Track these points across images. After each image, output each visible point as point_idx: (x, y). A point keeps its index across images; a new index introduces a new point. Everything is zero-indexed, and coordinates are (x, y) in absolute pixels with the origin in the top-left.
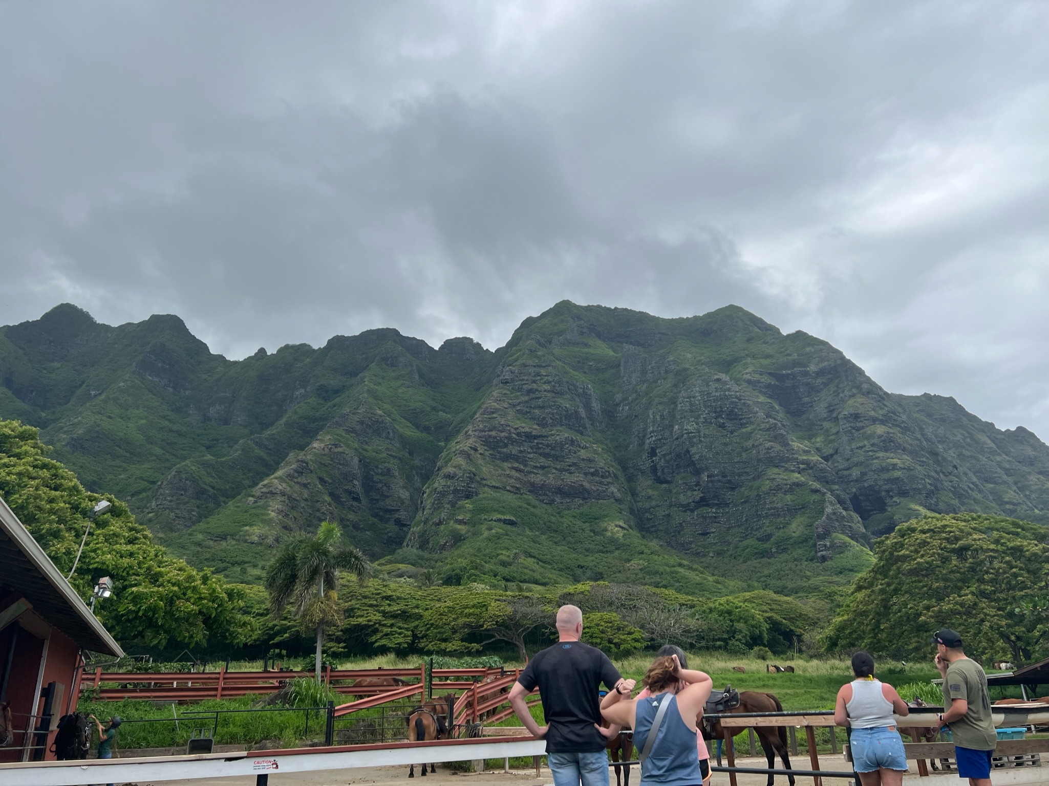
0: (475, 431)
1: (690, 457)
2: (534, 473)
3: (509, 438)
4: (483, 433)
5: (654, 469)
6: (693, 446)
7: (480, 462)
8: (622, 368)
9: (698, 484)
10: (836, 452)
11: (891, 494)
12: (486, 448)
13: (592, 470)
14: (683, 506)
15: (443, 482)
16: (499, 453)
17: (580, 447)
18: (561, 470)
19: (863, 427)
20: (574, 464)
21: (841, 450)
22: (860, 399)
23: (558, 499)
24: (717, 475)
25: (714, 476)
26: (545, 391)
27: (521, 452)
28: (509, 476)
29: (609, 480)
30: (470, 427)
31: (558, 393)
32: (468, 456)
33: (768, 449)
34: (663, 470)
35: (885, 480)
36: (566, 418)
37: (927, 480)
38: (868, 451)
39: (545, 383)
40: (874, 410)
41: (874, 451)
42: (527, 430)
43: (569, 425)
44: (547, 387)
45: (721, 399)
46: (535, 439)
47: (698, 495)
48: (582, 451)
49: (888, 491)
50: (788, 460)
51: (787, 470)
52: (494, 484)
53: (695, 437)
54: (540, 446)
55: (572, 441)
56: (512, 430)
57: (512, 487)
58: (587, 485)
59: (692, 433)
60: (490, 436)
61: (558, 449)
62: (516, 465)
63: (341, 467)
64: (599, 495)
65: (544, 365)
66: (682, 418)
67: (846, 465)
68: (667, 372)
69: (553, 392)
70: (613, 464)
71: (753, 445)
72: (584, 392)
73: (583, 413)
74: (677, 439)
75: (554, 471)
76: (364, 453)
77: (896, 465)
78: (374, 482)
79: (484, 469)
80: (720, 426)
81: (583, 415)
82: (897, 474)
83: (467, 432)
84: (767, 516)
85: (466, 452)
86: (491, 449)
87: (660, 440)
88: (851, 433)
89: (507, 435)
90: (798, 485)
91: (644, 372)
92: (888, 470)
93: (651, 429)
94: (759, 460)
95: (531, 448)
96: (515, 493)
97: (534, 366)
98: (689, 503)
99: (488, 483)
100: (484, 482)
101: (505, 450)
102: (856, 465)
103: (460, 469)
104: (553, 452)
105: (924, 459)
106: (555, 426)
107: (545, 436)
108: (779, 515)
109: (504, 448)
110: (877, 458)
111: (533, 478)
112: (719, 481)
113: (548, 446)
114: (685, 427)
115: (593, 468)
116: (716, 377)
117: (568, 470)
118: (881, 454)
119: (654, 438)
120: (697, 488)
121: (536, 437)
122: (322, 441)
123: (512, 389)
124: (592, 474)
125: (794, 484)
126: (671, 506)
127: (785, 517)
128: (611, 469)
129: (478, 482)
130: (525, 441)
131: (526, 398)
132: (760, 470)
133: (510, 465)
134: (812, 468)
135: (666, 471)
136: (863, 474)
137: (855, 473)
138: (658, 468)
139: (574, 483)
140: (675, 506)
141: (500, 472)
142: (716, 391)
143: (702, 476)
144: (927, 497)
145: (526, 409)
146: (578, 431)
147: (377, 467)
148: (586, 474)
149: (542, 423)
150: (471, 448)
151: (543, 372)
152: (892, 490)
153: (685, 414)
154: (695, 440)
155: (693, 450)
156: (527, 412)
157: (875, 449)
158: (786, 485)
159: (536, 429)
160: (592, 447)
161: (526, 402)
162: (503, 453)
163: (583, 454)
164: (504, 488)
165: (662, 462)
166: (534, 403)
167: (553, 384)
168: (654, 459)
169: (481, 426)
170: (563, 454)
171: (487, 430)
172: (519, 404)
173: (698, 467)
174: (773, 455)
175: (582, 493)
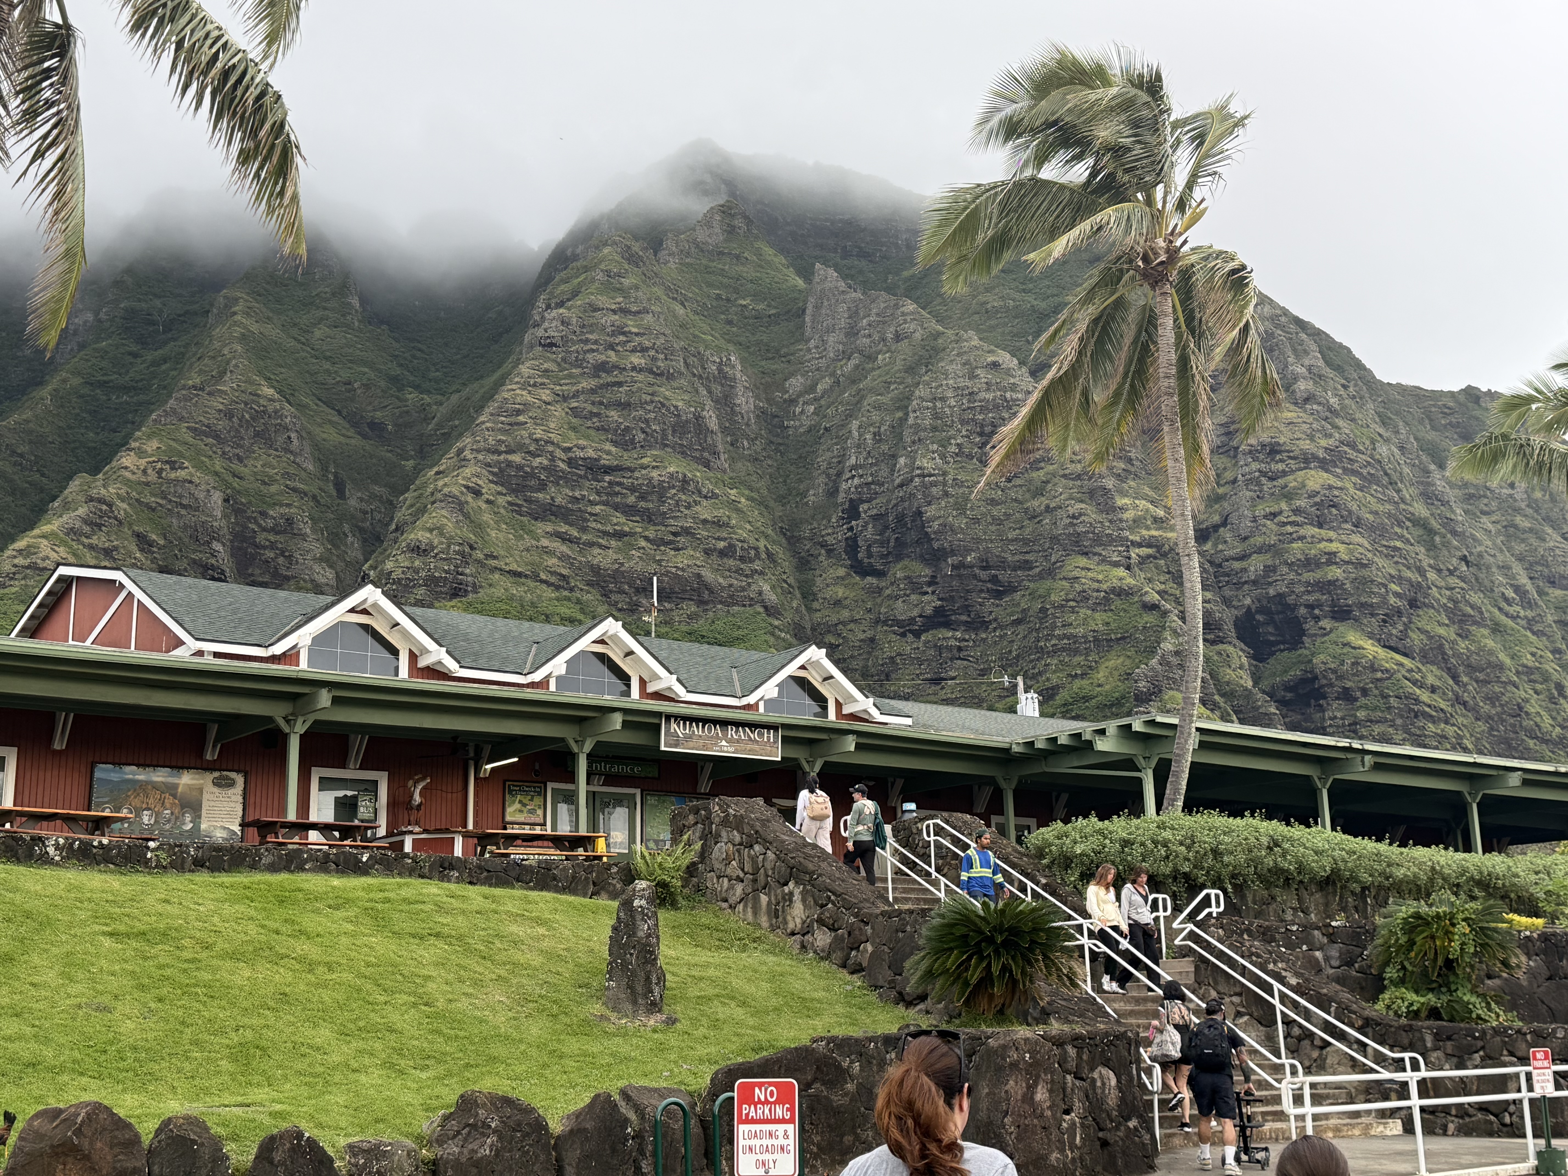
0: (478, 451)
1: (923, 526)
2: (600, 546)
3: (550, 470)
4: (495, 457)
5: (852, 546)
6: (929, 504)
7: (487, 517)
8: (808, 319)
9: (932, 581)
10: (1224, 523)
11: (1317, 612)
12: (500, 489)
13: (722, 544)
14: (899, 623)
15: (404, 561)
16: (529, 500)
17: (700, 492)
18: (658, 543)
19: (1284, 473)
20: (687, 531)
21: (1233, 519)
22: (1290, 413)
24: (970, 565)
25: (965, 566)
26: (634, 369)
27: (575, 499)
28: (547, 551)
29: (757, 565)
30: (467, 440)
31: (661, 375)
32: (461, 506)
33: (1074, 517)
34: (869, 546)
35: (1308, 583)
36: (674, 431)
37: (1394, 587)
38: (1284, 524)
39: (634, 350)
40: (1311, 438)
41: (1298, 525)
42: (591, 453)
43: (682, 445)
44: (637, 360)
45: (996, 407)
46: (606, 472)
47: (930, 603)
48: (705, 503)
49: (1311, 607)
50: (1111, 541)
51: (1104, 560)
52: (514, 567)
53: (934, 484)
54: (617, 489)
55: (685, 481)
56: (559, 453)
57: (553, 573)
58: (708, 575)
59: (930, 475)
60: (509, 464)
61: (654, 497)
62: (564, 528)
63: (183, 512)
64: (731, 597)
65: (634, 309)
66: (914, 442)
67: (1238, 549)
68: (898, 338)
69: (651, 372)
70: (770, 532)
71: (1048, 507)
72: (720, 370)
73: (712, 421)
74: (901, 485)
75: (643, 543)
76: (236, 483)
77: (1334, 554)
78: (257, 546)
79: (493, 534)
81: (713, 423)
82: (1335, 573)
83: (460, 451)
84: (1055, 651)
85: (454, 497)
86: (513, 491)
87: (867, 484)
88: (1259, 484)
89: (546, 462)
90: (1121, 593)
91: (852, 332)
92: (1318, 565)
93: (853, 460)
94: (1054, 539)
95: (598, 493)
96: (558, 588)
97: (614, 312)
98: (913, 619)
99: (501, 564)
100: (493, 563)
101: (541, 495)
102: (1260, 551)
103: (442, 534)
104: (642, 504)
105: (1398, 544)
106: (651, 447)
107: (629, 469)
108: (1076, 652)
109: (539, 490)
110: (1302, 538)
111: (597, 557)
112: (974, 577)
113: (633, 489)
114: (919, 462)
115: (724, 539)
116: (991, 359)
117: (670, 542)
118: (1311, 531)
119: (856, 481)
120: (930, 590)
121: (608, 469)
122: (141, 453)
123: (564, 360)
124: (722, 553)
125: (1113, 590)
126: (877, 621)
127: (1087, 655)
128: (762, 544)
129: (479, 561)
130: (585, 477)
131: (593, 383)
132: (1053, 559)
133: (549, 528)
134: (1164, 555)
135: (874, 549)
136: (1270, 570)
137: (1256, 565)
138: (860, 543)
139: (683, 570)
140: (885, 623)
141: (529, 541)
142: (988, 390)
143: (943, 565)
144: (1384, 621)
145: (589, 407)
146: (697, 460)
147: (263, 514)
148: (707, 552)
149: (624, 440)
150: (467, 487)
151: (633, 326)
152: (1319, 606)
153: (923, 434)
154: (934, 490)
155: (930, 512)
156: (593, 414)
157: (1298, 519)
158: (1098, 591)
159: (608, 453)
160: (727, 495)
161: (593, 391)
162: (537, 501)
163: (705, 511)
164: (536, 577)
165: (870, 531)
166: (608, 396)
167: (652, 353)
168: (854, 523)
169: (491, 441)
170: (664, 509)
171: (503, 448)
172: (576, 395)
173: (936, 545)
174: (1081, 529)
175: (698, 592)
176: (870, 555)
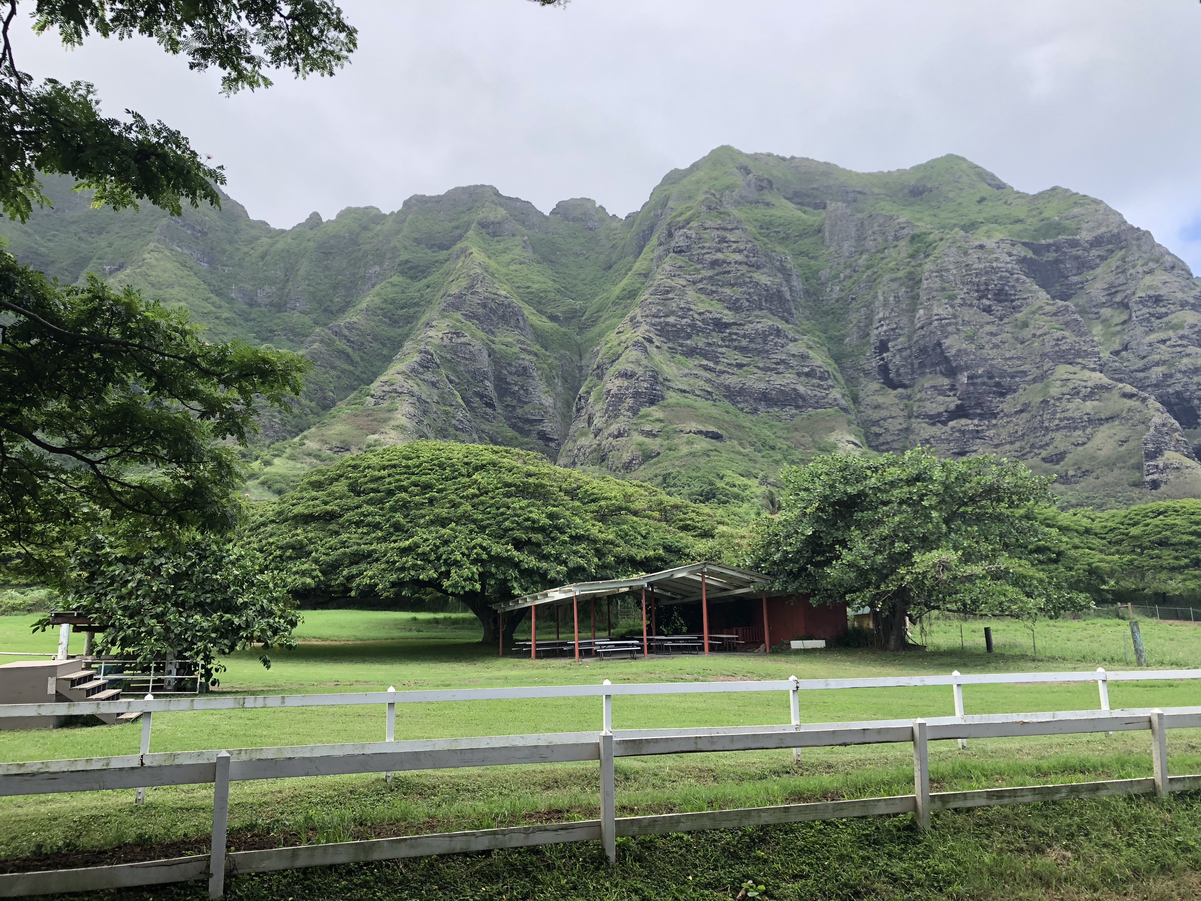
0: (647, 316)
1: (942, 352)
2: (729, 373)
3: (693, 326)
4: (658, 320)
5: (884, 370)
6: (946, 337)
7: (659, 356)
8: (827, 234)
9: (953, 388)
12: (662, 338)
13: (806, 370)
14: (931, 417)
15: (618, 382)
16: (681, 345)
17: (787, 337)
18: (766, 369)
19: (1168, 314)
20: (783, 362)
21: (1132, 344)
22: (1162, 276)
23: (762, 407)
24: (980, 376)
25: (977, 377)
26: (736, 262)
27: (709, 344)
28: (696, 376)
29: (830, 382)
30: (637, 310)
31: (753, 266)
32: (644, 349)
33: (1058, 340)
34: (898, 370)
36: (766, 300)
38: (1174, 346)
39: (734, 251)
41: (1184, 346)
42: (716, 315)
43: (772, 309)
44: (739, 257)
45: (987, 273)
46: (726, 327)
47: (953, 402)
48: (791, 344)
50: (1087, 354)
51: (1084, 367)
52: (681, 387)
53: (949, 324)
54: (734, 337)
55: (778, 331)
56: (696, 316)
57: (703, 390)
58: (801, 389)
59: (945, 319)
60: (667, 324)
61: (760, 340)
62: (705, 362)
63: (467, 363)
64: (817, 402)
65: (730, 227)
66: (928, 299)
67: (1140, 364)
68: (897, 237)
69: (746, 264)
70: (831, 361)
71: (1034, 335)
72: (783, 265)
73: (786, 292)
74: (922, 328)
75: (755, 370)
76: (493, 346)
78: (509, 384)
79: (664, 366)
80: (984, 310)
81: (788, 296)
83: (634, 317)
84: (1058, 428)
85: (640, 343)
86: (670, 340)
87: (893, 329)
88: (1149, 321)
89: (689, 322)
90: (1101, 387)
93: (881, 315)
94: (1043, 355)
95: (723, 340)
96: (707, 399)
97: (717, 229)
98: (940, 413)
99: (673, 384)
100: (667, 383)
101: (689, 342)
102: (1157, 364)
103: (638, 365)
104: (753, 346)
106: (753, 309)
107: (740, 324)
108: (1075, 429)
109: (687, 339)
110: (1188, 355)
111: (728, 380)
112: (984, 384)
113: (744, 336)
114: (935, 312)
115: (808, 366)
116: (977, 243)
117: (775, 369)
118: (1194, 350)
119: (885, 328)
120: (951, 394)
121: (727, 325)
122: (437, 328)
123: (690, 259)
124: (807, 375)
125: (1096, 387)
126: (911, 417)
127: (1085, 430)
128: (830, 369)
129: (662, 383)
130: (714, 330)
131: (710, 273)
132: (1045, 368)
133: (696, 363)
135: (902, 370)
136: (1167, 376)
137: (1155, 374)
138: (891, 366)
139: (784, 386)
140: (917, 417)
141: (686, 371)
142: (979, 262)
143: (959, 376)
145: (709, 287)
146: (782, 318)
147: (510, 365)
148: (799, 374)
149: (734, 306)
150: (643, 338)
151: (731, 237)
153: (934, 294)
154: (950, 329)
155: (947, 342)
156: (714, 292)
157: (1185, 342)
158: (1085, 387)
159: (727, 315)
160: (803, 339)
161: (711, 278)
162: (687, 346)
163: (792, 348)
164: (693, 392)
165: (897, 360)
166: (722, 280)
168: (885, 355)
169: (654, 310)
170: (767, 347)
171: (662, 314)
172: (701, 281)
173: (954, 364)
174: (1064, 347)
175: (795, 400)
176: (898, 374)
